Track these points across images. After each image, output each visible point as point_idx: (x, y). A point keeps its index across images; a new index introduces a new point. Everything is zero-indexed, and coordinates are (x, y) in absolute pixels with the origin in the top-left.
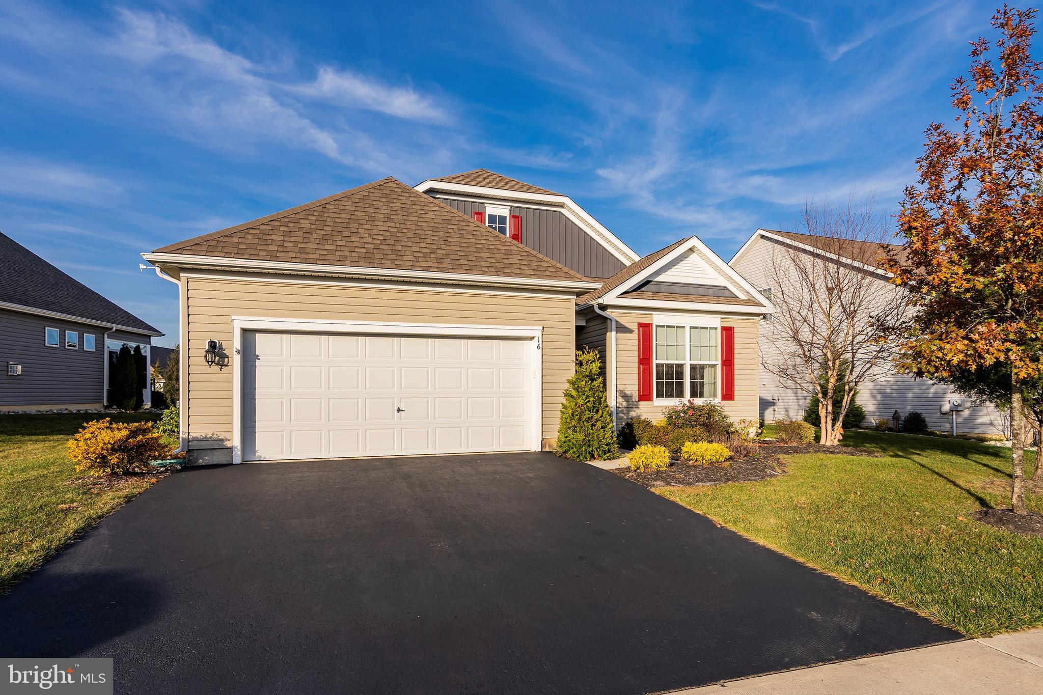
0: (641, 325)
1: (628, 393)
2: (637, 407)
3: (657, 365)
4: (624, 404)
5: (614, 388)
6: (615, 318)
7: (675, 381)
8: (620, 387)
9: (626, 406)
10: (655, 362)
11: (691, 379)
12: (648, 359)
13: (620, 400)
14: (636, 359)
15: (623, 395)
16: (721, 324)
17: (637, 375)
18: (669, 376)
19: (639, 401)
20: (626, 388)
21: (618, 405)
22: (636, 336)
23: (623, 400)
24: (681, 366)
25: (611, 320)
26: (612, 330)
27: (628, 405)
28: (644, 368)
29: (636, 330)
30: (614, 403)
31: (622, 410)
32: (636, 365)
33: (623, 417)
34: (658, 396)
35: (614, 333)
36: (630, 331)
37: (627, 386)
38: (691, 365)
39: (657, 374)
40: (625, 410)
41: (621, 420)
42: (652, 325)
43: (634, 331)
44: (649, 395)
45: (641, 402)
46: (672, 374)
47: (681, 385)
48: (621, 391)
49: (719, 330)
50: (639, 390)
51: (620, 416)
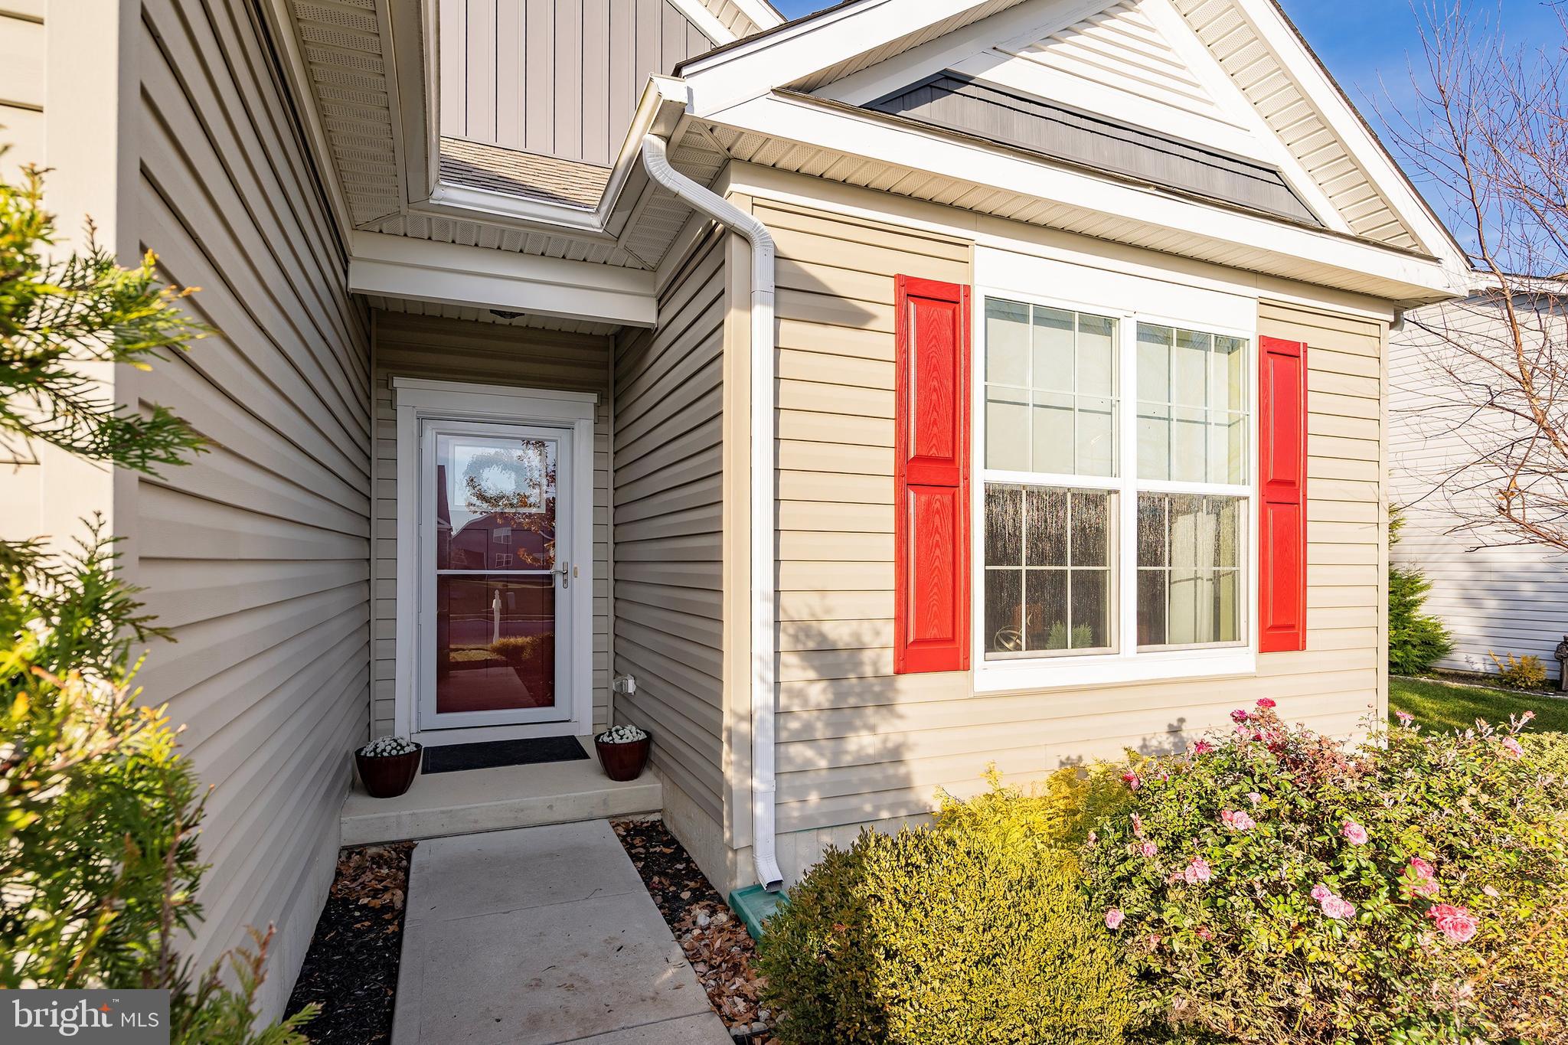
0: (911, 290)
1: (839, 633)
2: (885, 705)
3: (990, 497)
4: (819, 693)
5: (763, 611)
6: (777, 236)
7: (1069, 568)
8: (795, 606)
9: (826, 705)
10: (980, 477)
11: (1140, 562)
12: (945, 461)
13: (796, 673)
14: (887, 461)
15: (811, 645)
16: (1258, 327)
17: (890, 541)
18: (1047, 546)
19: (898, 672)
20: (828, 611)
21: (783, 700)
22: (888, 346)
23: (812, 674)
24: (1095, 500)
25: (745, 238)
26: (757, 296)
27: (840, 696)
28: (929, 504)
29: (887, 318)
30: (762, 696)
31: (808, 727)
32: (887, 489)
33: (808, 761)
34: (993, 643)
35: (763, 315)
36: (856, 318)
37: (832, 600)
38: (1141, 497)
39: (993, 535)
40: (819, 725)
41: (799, 780)
42: (967, 296)
43: (869, 317)
44: (953, 640)
45: (907, 682)
46: (1060, 540)
47: (1093, 590)
48: (804, 630)
49: (1253, 350)
50: (901, 619)
51: (790, 760)
